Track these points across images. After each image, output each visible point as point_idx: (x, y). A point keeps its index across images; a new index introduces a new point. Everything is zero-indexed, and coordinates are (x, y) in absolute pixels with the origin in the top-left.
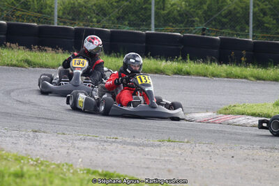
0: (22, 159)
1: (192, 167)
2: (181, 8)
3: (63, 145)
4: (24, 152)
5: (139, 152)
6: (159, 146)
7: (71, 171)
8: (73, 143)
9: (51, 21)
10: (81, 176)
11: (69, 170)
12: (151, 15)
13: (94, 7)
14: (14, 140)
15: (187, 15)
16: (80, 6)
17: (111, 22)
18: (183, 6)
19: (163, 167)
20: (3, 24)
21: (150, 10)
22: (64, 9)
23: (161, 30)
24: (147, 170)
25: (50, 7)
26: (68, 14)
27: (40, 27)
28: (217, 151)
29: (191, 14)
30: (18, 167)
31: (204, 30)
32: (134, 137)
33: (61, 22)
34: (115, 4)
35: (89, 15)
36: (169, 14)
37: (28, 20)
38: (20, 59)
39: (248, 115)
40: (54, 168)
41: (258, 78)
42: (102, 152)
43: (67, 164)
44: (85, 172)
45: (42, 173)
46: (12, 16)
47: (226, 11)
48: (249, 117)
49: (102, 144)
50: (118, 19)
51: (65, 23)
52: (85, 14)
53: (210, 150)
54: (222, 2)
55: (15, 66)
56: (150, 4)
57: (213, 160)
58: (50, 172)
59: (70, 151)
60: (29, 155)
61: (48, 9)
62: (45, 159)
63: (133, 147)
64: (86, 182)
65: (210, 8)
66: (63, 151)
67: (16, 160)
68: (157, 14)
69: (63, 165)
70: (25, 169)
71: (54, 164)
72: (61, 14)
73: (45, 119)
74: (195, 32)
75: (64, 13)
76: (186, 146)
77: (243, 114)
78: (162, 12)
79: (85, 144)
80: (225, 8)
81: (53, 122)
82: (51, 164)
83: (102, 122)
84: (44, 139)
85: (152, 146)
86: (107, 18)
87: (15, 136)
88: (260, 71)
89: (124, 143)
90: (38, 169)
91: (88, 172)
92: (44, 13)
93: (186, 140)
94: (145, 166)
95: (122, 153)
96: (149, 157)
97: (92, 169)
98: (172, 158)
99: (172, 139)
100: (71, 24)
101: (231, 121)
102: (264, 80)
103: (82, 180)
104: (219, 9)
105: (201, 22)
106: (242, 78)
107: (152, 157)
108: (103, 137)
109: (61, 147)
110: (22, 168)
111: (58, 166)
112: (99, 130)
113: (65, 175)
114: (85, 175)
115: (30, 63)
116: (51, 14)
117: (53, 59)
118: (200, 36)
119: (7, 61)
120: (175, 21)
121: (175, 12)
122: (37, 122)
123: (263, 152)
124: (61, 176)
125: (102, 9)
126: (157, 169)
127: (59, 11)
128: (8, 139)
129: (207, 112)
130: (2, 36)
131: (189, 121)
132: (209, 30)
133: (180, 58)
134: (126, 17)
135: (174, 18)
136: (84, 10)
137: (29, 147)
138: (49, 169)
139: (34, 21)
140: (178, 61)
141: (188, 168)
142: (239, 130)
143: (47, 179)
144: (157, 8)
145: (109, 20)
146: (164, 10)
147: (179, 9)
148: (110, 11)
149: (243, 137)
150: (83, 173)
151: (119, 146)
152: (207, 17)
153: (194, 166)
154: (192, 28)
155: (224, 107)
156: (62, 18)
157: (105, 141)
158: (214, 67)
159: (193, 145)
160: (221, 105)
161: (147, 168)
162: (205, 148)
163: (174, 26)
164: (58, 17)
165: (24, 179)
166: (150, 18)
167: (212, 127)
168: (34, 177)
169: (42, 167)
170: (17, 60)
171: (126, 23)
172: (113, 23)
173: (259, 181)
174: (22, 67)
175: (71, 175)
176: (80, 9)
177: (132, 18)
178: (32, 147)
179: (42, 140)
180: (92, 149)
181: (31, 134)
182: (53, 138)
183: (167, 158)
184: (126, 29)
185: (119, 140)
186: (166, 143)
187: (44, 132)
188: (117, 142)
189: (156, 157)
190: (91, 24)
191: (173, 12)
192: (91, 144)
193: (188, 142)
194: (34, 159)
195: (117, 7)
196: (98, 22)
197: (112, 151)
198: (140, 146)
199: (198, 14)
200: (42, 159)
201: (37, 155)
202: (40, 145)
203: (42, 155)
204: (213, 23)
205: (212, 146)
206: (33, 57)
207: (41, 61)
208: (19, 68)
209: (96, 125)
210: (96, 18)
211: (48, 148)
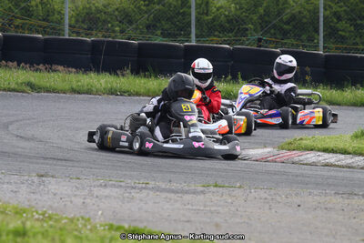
0: (24, 212)
1: (246, 221)
2: (230, 12)
3: (78, 193)
4: (27, 203)
5: (177, 201)
6: (203, 192)
7: (89, 227)
8: (90, 191)
9: (61, 31)
10: (102, 233)
11: (85, 226)
12: (190, 22)
14: (13, 187)
15: (237, 21)
16: (99, 11)
17: (138, 31)
18: (233, 9)
19: (208, 220)
21: (190, 15)
22: (78, 15)
23: (204, 42)
24: (187, 224)
25: (59, 13)
26: (83, 22)
27: (46, 40)
28: (278, 198)
29: (243, 21)
30: (19, 222)
31: (260, 40)
32: (170, 181)
33: (73, 32)
34: (144, 8)
35: (109, 22)
36: (214, 20)
37: (30, 30)
38: (20, 81)
39: (319, 151)
40: (65, 223)
41: (332, 103)
42: (128, 202)
43: (83, 218)
44: (107, 227)
45: (50, 230)
46: (10, 25)
47: (288, 16)
48: (319, 153)
49: (128, 190)
50: (148, 27)
51: (78, 34)
52: (105, 22)
53: (268, 197)
54: (283, 4)
55: (14, 90)
56: (190, 7)
57: (273, 210)
58: (61, 229)
59: (88, 201)
60: (33, 207)
61: (56, 16)
62: (54, 212)
63: (172, 195)
64: (108, 241)
65: (267, 13)
66: (78, 201)
67: (17, 213)
68: (198, 20)
69: (78, 220)
70: (28, 224)
71: (66, 218)
72: (73, 22)
73: (54, 159)
74: (248, 44)
75: (77, 21)
76: (238, 192)
77: (312, 150)
78: (206, 18)
79: (107, 191)
80: (288, 11)
81: (64, 163)
82: (62, 218)
83: (128, 163)
84: (53, 185)
85: (194, 193)
86: (134, 26)
87: (15, 183)
88: (335, 94)
89: (158, 189)
90: (45, 225)
91: (111, 227)
92: (52, 22)
93: (238, 185)
94: (186, 219)
95: (155, 203)
96: (189, 206)
97: (116, 224)
98: (220, 208)
99: (220, 182)
100: (87, 35)
101: (296, 159)
102: (339, 105)
103: (102, 239)
104: (279, 14)
105: (255, 30)
107: (194, 208)
108: (129, 181)
109: (75, 196)
110: (24, 223)
111: (71, 220)
112: (124, 173)
113: (80, 232)
114: (107, 232)
115: (33, 87)
116: (60, 22)
117: (64, 81)
118: (255, 48)
119: (4, 84)
120: (223, 29)
121: (222, 17)
122: (43, 164)
123: (338, 199)
124: (76, 233)
125: (127, 15)
126: (200, 223)
127: (70, 19)
128: (5, 186)
129: (265, 147)
131: (241, 159)
132: (266, 41)
134: (158, 25)
135: (221, 26)
136: (103, 17)
137: (33, 197)
138: (59, 225)
139: (38, 32)
140: (226, 81)
141: (242, 221)
142: (307, 170)
143: (57, 238)
144: (199, 13)
145: (136, 29)
146: (207, 14)
147: (227, 13)
148: (137, 18)
149: (313, 180)
150: (104, 229)
151: (151, 193)
152: (264, 23)
153: (249, 218)
154: (244, 39)
155: (287, 140)
156: (75, 27)
157: (133, 188)
159: (248, 191)
160: (284, 138)
161: (188, 221)
162: (263, 194)
163: (221, 35)
164: (70, 26)
165: (26, 238)
166: (190, 26)
167: (272, 167)
168: (40, 236)
169: (51, 223)
170: (17, 83)
171: (159, 32)
172: (142, 33)
173: (334, 237)
174: (23, 92)
175: (88, 232)
176: (98, 15)
177: (166, 26)
178: (38, 196)
179: (50, 187)
180: (115, 198)
181: (36, 179)
182: (64, 183)
183: (213, 209)
184: (159, 40)
185: (150, 186)
186: (213, 189)
187: (52, 176)
188: (150, 189)
189: (198, 207)
190: (113, 35)
191: (219, 18)
192: (115, 192)
193: (240, 187)
194: (40, 212)
195: (146, 12)
196: (122, 32)
197: (141, 200)
198: (178, 193)
199: (251, 19)
200: (50, 212)
201: (43, 207)
202: (48, 193)
203: (51, 207)
204: (272, 31)
205: (273, 192)
206: (37, 79)
207: (48, 85)
208: (19, 94)
209: (120, 166)
210: (120, 26)
211: (58, 197)
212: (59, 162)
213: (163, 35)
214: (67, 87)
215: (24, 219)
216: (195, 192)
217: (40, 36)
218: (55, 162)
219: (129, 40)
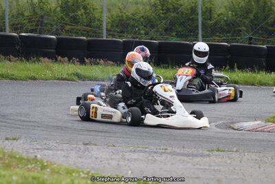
0: (73, 172)
1: (242, 177)
2: (228, 17)
3: (114, 157)
5: (188, 162)
6: (208, 156)
8: (123, 155)
9: (100, 34)
12: (198, 25)
13: (142, 19)
14: (65, 153)
15: (233, 25)
16: (128, 18)
17: (158, 34)
18: (230, 15)
19: (212, 177)
20: (53, 38)
21: (197, 20)
22: (113, 21)
23: (208, 41)
24: (196, 180)
25: (99, 20)
26: (117, 27)
27: (89, 41)
28: (266, 159)
29: (238, 24)
30: (69, 180)
31: (250, 39)
32: (184, 147)
33: (109, 35)
34: (163, 16)
35: (137, 27)
36: (216, 24)
37: (77, 34)
38: (70, 72)
42: (152, 163)
46: (62, 30)
47: (272, 20)
49: (152, 155)
50: (166, 30)
51: (113, 36)
52: (134, 26)
53: (258, 159)
54: (269, 11)
55: (65, 79)
56: (197, 14)
57: (262, 169)
59: (121, 163)
60: (80, 168)
61: (97, 22)
62: (96, 172)
63: (183, 158)
65: (256, 17)
66: (114, 163)
67: (67, 173)
68: (203, 24)
70: (76, 182)
72: (109, 27)
73: (96, 131)
74: (242, 42)
75: (112, 26)
76: (235, 155)
78: (209, 22)
79: (136, 156)
80: (272, 16)
81: (103, 134)
83: (151, 133)
84: (95, 151)
86: (155, 29)
87: (67, 150)
89: (174, 154)
90: (89, 182)
91: (139, 183)
92: (94, 27)
93: (235, 149)
94: (194, 176)
95: (173, 164)
96: (198, 167)
98: (221, 168)
99: (221, 147)
100: (120, 36)
104: (265, 19)
105: (247, 31)
107: (202, 167)
108: (152, 147)
109: (111, 159)
110: (73, 181)
112: (149, 141)
115: (80, 77)
116: (100, 27)
117: (103, 72)
118: (247, 45)
119: (58, 75)
120: (222, 31)
121: (222, 22)
122: (88, 135)
125: (150, 21)
126: (206, 179)
127: (107, 25)
128: (59, 152)
129: (255, 120)
130: (53, 50)
131: (237, 130)
132: (256, 39)
133: (228, 67)
134: (173, 28)
135: (221, 28)
136: (132, 22)
137: (80, 160)
139: (83, 35)
140: (225, 70)
141: (238, 177)
144: (204, 19)
145: (157, 31)
146: (210, 20)
147: (225, 18)
148: (158, 23)
151: (169, 156)
152: (254, 26)
153: (243, 175)
154: (239, 38)
155: (272, 115)
156: (110, 31)
157: (155, 153)
158: (262, 76)
159: (242, 154)
160: (270, 113)
161: (197, 178)
162: (254, 156)
163: (221, 35)
164: (107, 30)
166: (197, 29)
167: (261, 136)
170: (67, 74)
171: (174, 34)
172: (161, 34)
174: (73, 80)
176: (128, 22)
177: (179, 29)
178: (83, 160)
179: (93, 153)
180: (142, 160)
181: (82, 147)
182: (103, 150)
183: (216, 168)
184: (174, 40)
185: (169, 151)
186: (216, 153)
187: (95, 145)
188: (167, 153)
189: (205, 167)
190: (139, 36)
191: (220, 22)
192: (141, 156)
193: (237, 151)
194: (85, 172)
195: (164, 19)
196: (146, 34)
197: (161, 162)
198: (189, 156)
199: (244, 23)
200: (93, 172)
201: (88, 168)
202: (91, 158)
203: (93, 168)
204: (260, 32)
205: (261, 155)
206: (83, 71)
207: (91, 75)
208: (70, 82)
209: (146, 136)
210: (144, 30)
211: (99, 161)
212: (100, 134)
213: (178, 36)
214: (106, 76)
215: (72, 178)
216: (202, 156)
217: (85, 38)
218: (96, 133)
219: (151, 39)
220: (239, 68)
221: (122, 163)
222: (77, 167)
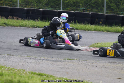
0: (2, 67)
1: (78, 71)
5: (54, 64)
6: (64, 61)
7: (24, 73)
8: (25, 60)
11: (23, 72)
15: (76, 3)
17: (43, 6)
19: (65, 71)
23: (65, 10)
24: (58, 72)
26: (24, 2)
27: (11, 8)
28: (89, 64)
29: (78, 3)
31: (84, 9)
32: (53, 57)
33: (20, 6)
35: (33, 3)
36: (68, 2)
37: (6, 5)
40: (16, 71)
41: (108, 31)
42: (38, 64)
43: (22, 70)
44: (30, 73)
45: (11, 74)
47: (94, 1)
49: (38, 60)
50: (46, 4)
51: (22, 6)
52: (31, 2)
57: (87, 68)
58: (15, 73)
59: (23, 64)
61: (15, 0)
62: (13, 68)
63: (53, 62)
64: (30, 78)
66: (21, 64)
68: (63, 2)
69: (21, 70)
70: (4, 72)
71: (17, 70)
72: (20, 2)
74: (80, 11)
75: (22, 2)
76: (76, 61)
78: (66, 2)
79: (31, 61)
81: (16, 51)
82: (15, 70)
83: (38, 51)
84: (13, 58)
85: (61, 62)
86: (41, 4)
88: (109, 28)
89: (48, 60)
90: (9, 72)
91: (32, 73)
92: (13, 2)
93: (76, 59)
94: (57, 70)
95: (47, 65)
97: (33, 72)
98: (69, 67)
99: (69, 58)
100: (25, 7)
102: (111, 32)
103: (29, 77)
104: (91, 1)
105: (83, 6)
106: (101, 31)
107: (60, 67)
108: (39, 57)
109: (20, 62)
110: (2, 71)
111: (18, 70)
112: (37, 54)
113: (21, 74)
114: (30, 75)
115: (6, 25)
116: (16, 2)
117: (17, 22)
118: (82, 12)
120: (72, 6)
122: (10, 51)
123: (110, 64)
124: (20, 75)
126: (62, 72)
127: (19, 1)
129: (85, 46)
132: (86, 10)
133: (74, 22)
134: (50, 4)
135: (71, 4)
137: (5, 62)
138: (14, 72)
140: (72, 23)
141: (76, 71)
143: (13, 76)
145: (42, 5)
148: (43, 1)
151: (46, 61)
152: (86, 4)
154: (79, 9)
155: (93, 44)
156: (21, 4)
157: (40, 60)
158: (88, 26)
159: (79, 61)
160: (92, 43)
162: (84, 63)
163: (71, 8)
164: (19, 4)
165: (3, 77)
166: (60, 4)
167: (87, 53)
168: (7, 76)
169: (11, 71)
170: (1, 23)
171: (50, 6)
172: (44, 6)
173: (108, 77)
174: (3, 26)
175: (24, 74)
176: (29, 0)
177: (52, 4)
178: (7, 62)
179: (11, 59)
180: (34, 63)
181: (7, 56)
182: (16, 58)
183: (67, 67)
184: (50, 9)
185: (46, 59)
186: (67, 60)
187: (12, 55)
189: (62, 67)
190: (34, 7)
191: (70, 2)
192: (34, 61)
196: (37, 6)
197: (42, 64)
198: (55, 61)
199: (81, 2)
200: (11, 67)
201: (9, 66)
202: (11, 61)
203: (11, 66)
204: (88, 6)
205: (87, 62)
206: (8, 22)
207: (11, 24)
208: (2, 27)
209: (36, 52)
210: (36, 4)
211: (14, 62)
212: (15, 50)
213: (51, 7)
214: (18, 25)
217: (9, 7)
218: (13, 50)
219: (39, 9)
220: (78, 22)
221: (25, 64)
222: (4, 65)
